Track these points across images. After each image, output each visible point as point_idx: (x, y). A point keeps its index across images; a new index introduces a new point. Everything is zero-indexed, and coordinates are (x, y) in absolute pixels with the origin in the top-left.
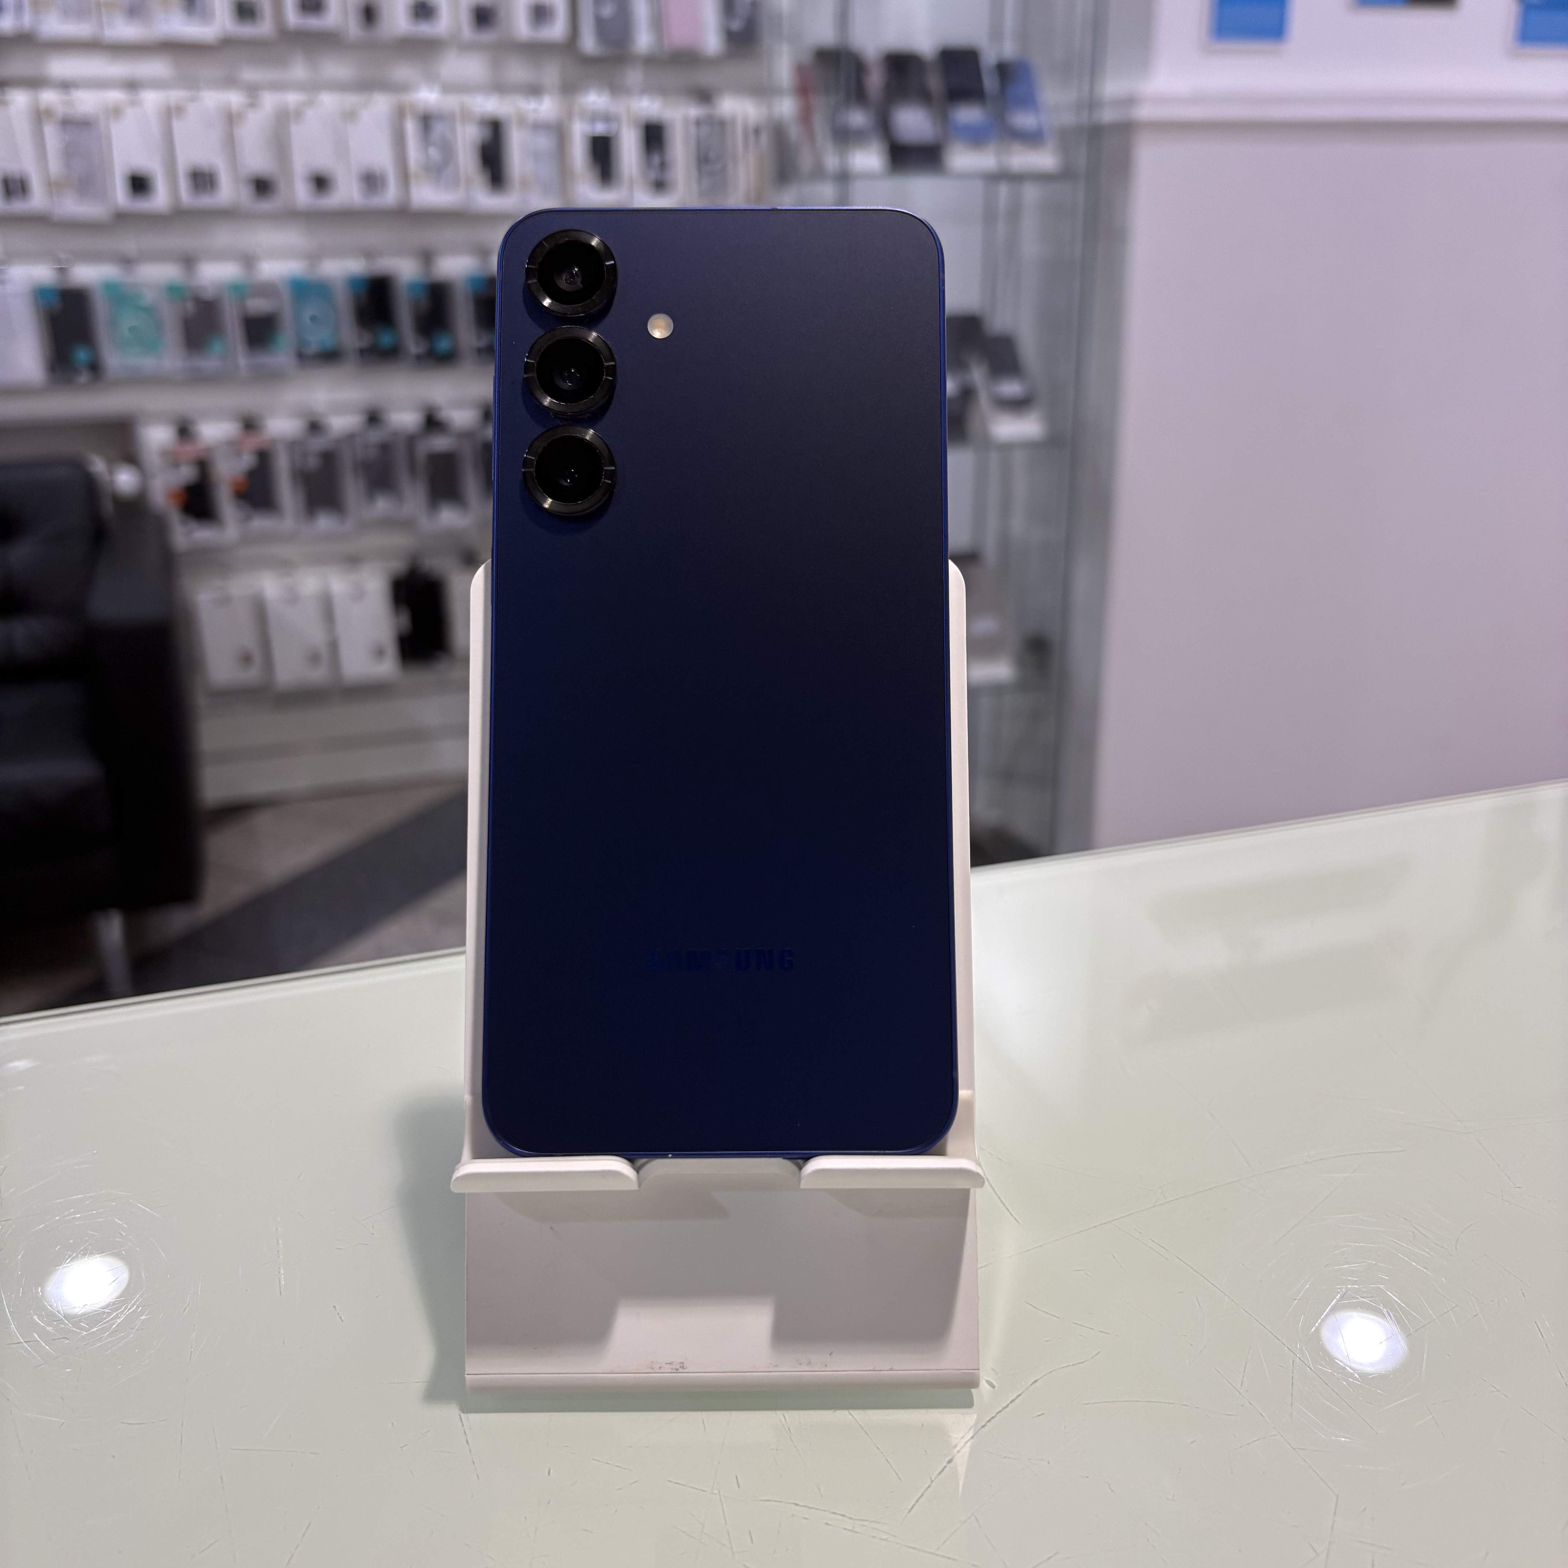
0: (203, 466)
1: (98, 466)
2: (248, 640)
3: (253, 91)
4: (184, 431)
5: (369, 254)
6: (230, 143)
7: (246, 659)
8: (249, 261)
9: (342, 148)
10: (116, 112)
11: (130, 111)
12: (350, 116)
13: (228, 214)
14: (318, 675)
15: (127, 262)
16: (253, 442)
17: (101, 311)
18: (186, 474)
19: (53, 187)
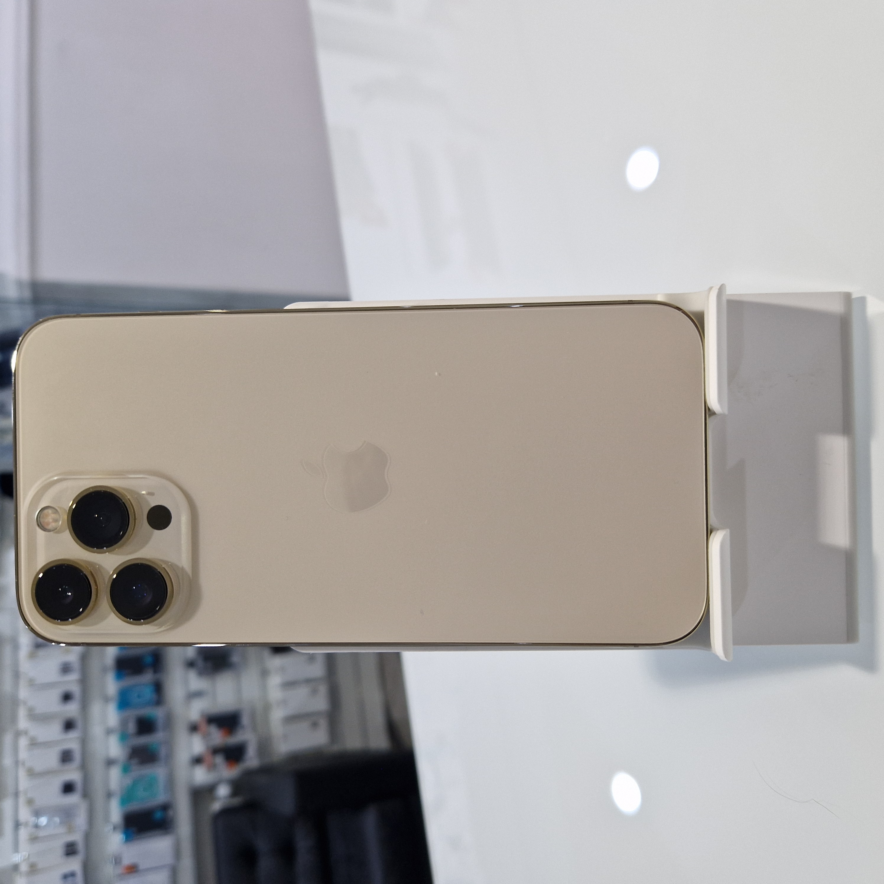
0: (216, 751)
1: (216, 806)
2: (305, 725)
3: (18, 734)
4: (198, 761)
5: (104, 670)
6: (46, 745)
7: (315, 725)
8: (109, 732)
9: (49, 686)
10: (30, 802)
11: (30, 795)
12: (31, 683)
13: (84, 741)
14: (323, 689)
15: (109, 795)
16: (204, 726)
17: (135, 806)
18: (219, 760)
19: (71, 829)
